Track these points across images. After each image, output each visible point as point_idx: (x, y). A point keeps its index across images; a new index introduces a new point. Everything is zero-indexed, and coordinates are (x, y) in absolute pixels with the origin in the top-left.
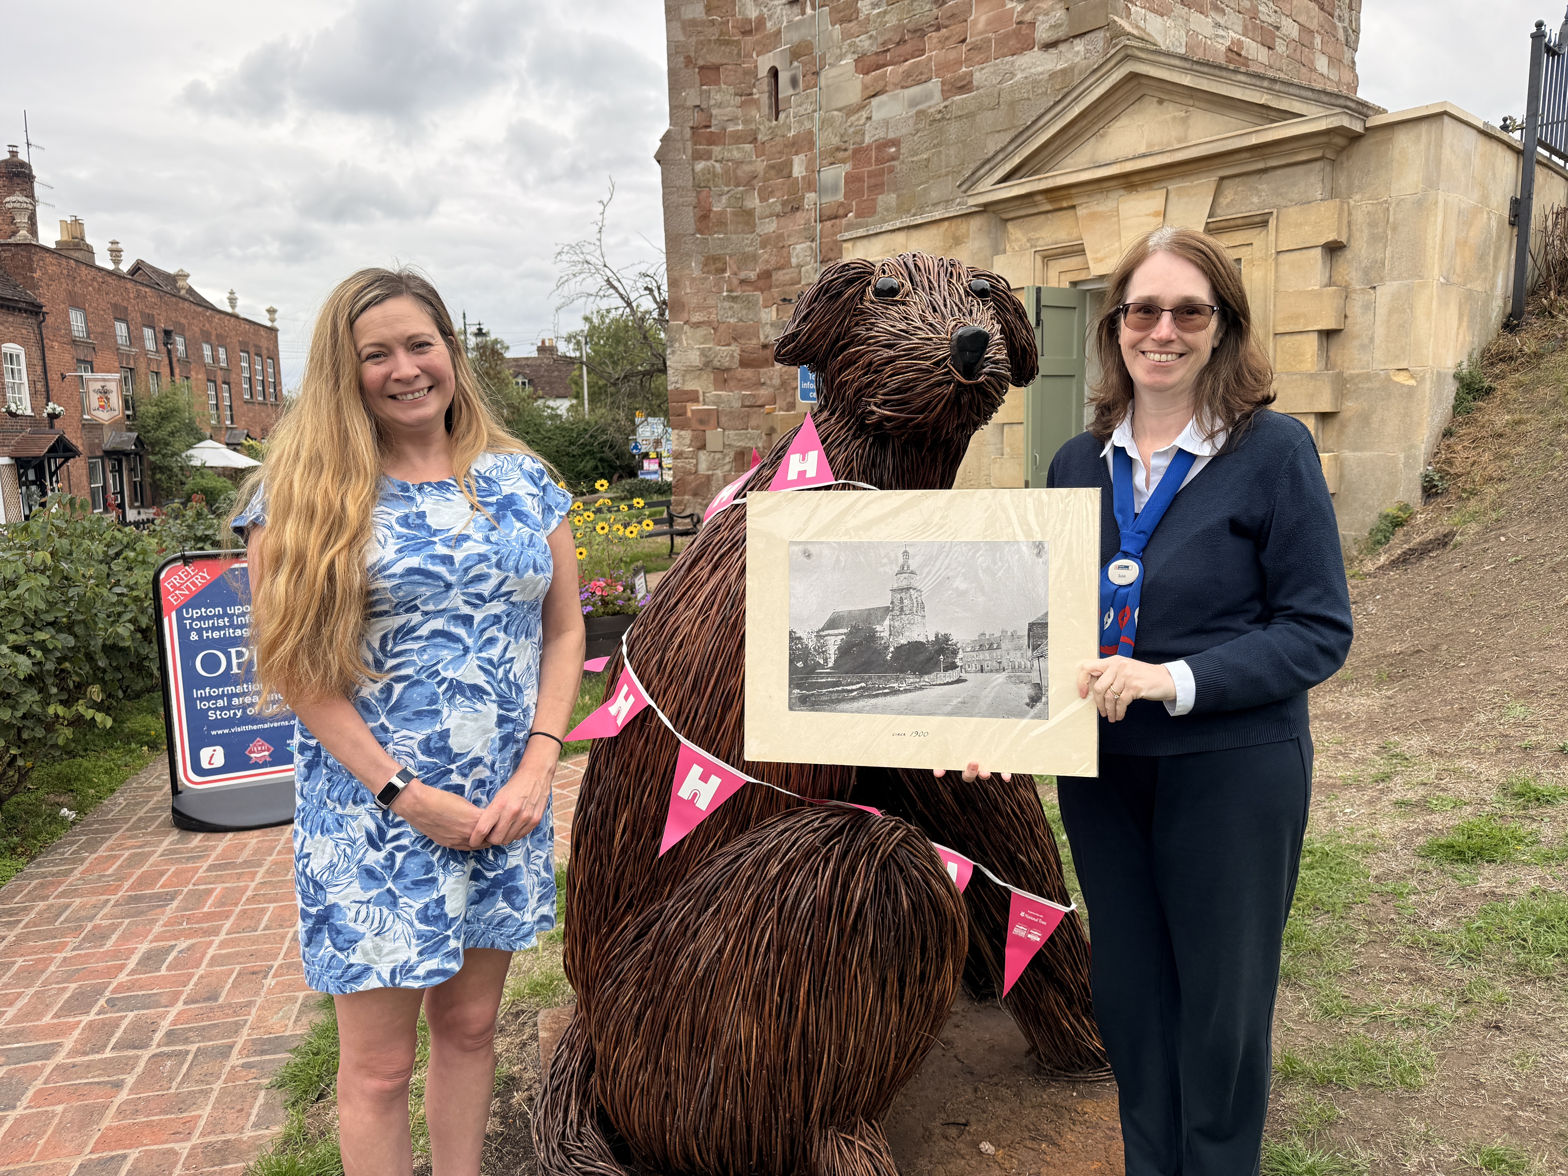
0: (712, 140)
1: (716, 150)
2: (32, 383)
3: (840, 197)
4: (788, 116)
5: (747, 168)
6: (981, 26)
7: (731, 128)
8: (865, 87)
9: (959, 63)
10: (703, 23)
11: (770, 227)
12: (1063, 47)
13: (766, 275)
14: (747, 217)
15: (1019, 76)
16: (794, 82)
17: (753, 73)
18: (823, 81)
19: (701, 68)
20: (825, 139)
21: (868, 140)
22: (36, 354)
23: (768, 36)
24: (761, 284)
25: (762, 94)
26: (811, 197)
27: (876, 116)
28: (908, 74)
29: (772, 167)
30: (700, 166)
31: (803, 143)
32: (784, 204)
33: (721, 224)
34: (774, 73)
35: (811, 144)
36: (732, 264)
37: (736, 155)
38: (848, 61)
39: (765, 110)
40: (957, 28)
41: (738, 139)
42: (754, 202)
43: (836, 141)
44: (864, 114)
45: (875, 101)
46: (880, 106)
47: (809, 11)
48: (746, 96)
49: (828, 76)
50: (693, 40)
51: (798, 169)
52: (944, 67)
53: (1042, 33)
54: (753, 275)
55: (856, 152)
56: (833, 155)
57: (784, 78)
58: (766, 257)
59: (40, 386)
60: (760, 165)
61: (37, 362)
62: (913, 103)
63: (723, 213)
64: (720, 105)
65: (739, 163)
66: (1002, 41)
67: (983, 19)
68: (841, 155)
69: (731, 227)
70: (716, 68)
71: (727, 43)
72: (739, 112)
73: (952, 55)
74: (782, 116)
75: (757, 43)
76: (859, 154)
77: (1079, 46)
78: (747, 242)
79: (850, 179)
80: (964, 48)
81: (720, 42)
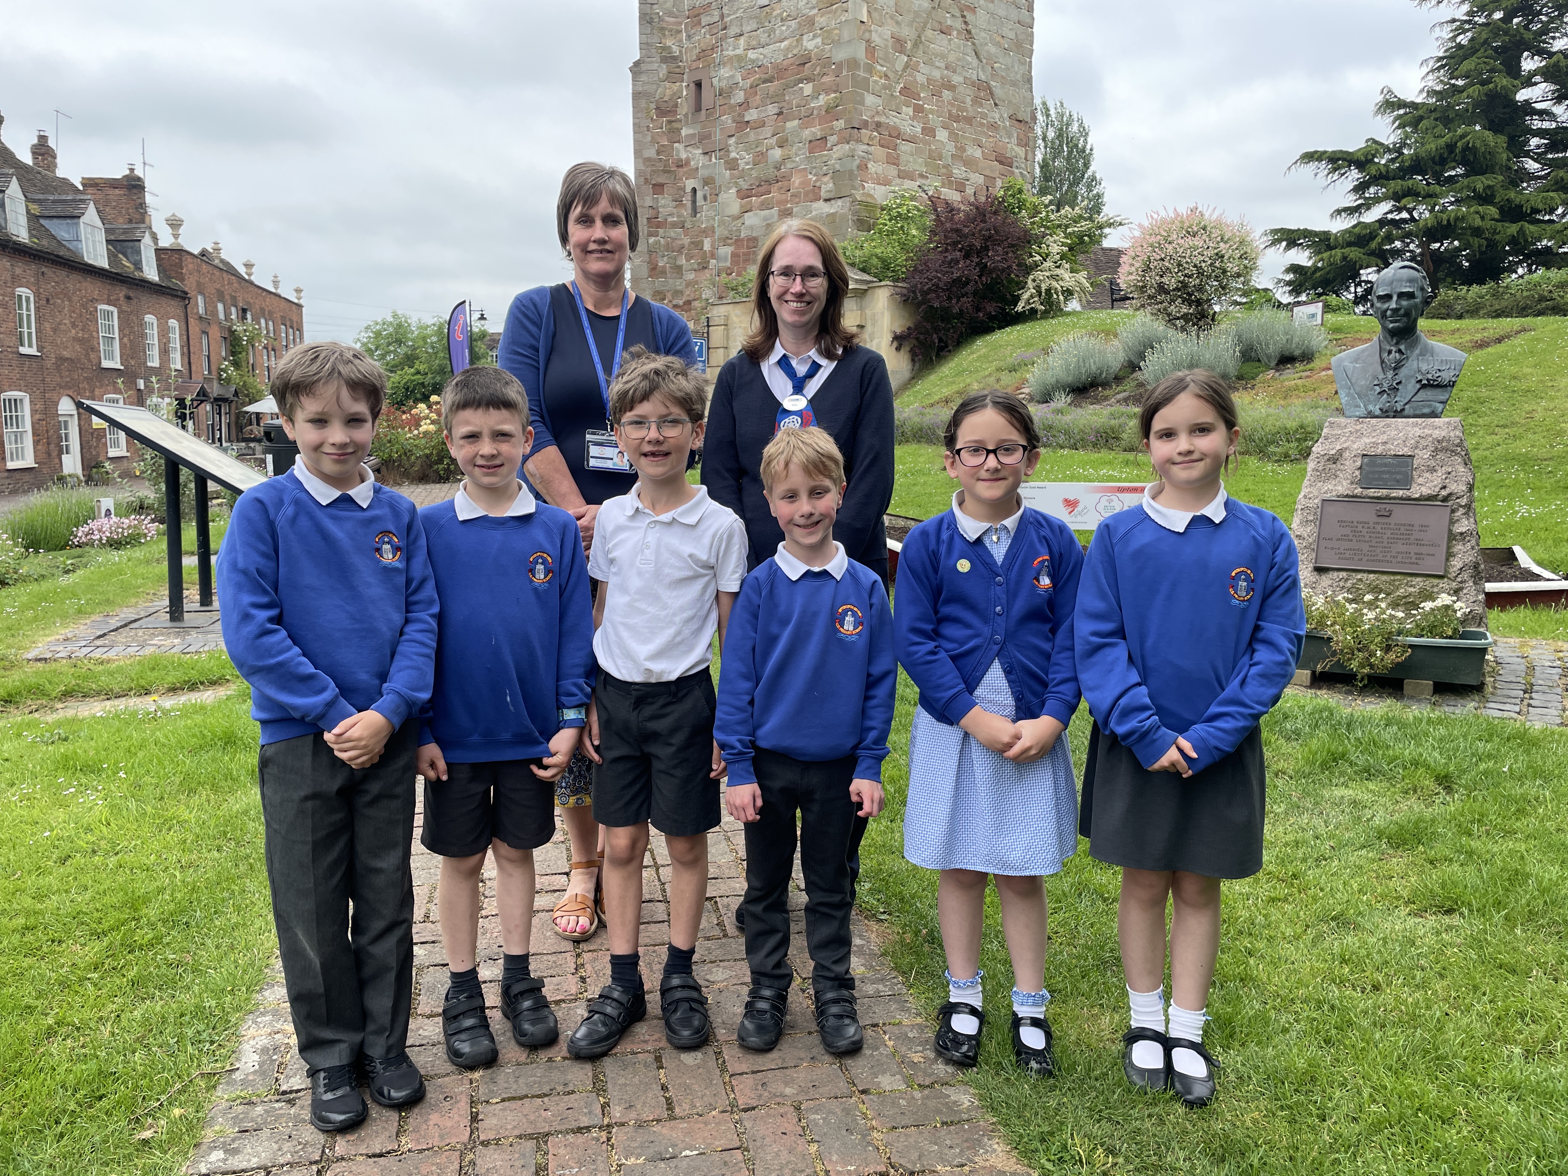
0: (659, 225)
1: (661, 231)
2: (182, 347)
3: (728, 264)
4: (703, 215)
5: (680, 242)
6: (797, 184)
7: (670, 219)
8: (742, 207)
9: (787, 202)
10: (654, 160)
11: (691, 276)
12: (833, 202)
13: (689, 303)
14: (678, 269)
15: (814, 213)
16: (705, 198)
17: (683, 189)
18: (720, 199)
19: (654, 185)
20: (719, 232)
21: (742, 235)
22: (184, 327)
23: (691, 170)
24: (685, 307)
25: (687, 201)
26: (713, 262)
27: (747, 223)
28: (762, 203)
29: (692, 243)
30: (652, 240)
31: (709, 232)
32: (699, 264)
33: (663, 273)
34: (694, 190)
35: (714, 232)
36: (669, 296)
37: (672, 234)
38: (733, 191)
39: (690, 211)
40: (786, 183)
41: (674, 225)
42: (682, 261)
43: (726, 233)
44: (740, 221)
45: (746, 215)
46: (749, 217)
47: (713, 160)
48: (679, 201)
49: (723, 197)
50: (649, 169)
51: (707, 246)
52: (780, 203)
53: (823, 194)
54: (681, 303)
55: (736, 241)
56: (725, 241)
57: (699, 194)
58: (688, 293)
59: (185, 349)
60: (686, 241)
61: (184, 332)
62: (765, 219)
63: (664, 267)
64: (663, 207)
65: (674, 239)
66: (806, 194)
67: (797, 181)
68: (729, 241)
69: (668, 275)
70: (662, 185)
71: (669, 172)
72: (675, 211)
73: (784, 197)
74: (698, 215)
75: (685, 173)
76: (738, 242)
77: (840, 202)
78: (679, 285)
79: (734, 255)
80: (789, 194)
81: (665, 171)
